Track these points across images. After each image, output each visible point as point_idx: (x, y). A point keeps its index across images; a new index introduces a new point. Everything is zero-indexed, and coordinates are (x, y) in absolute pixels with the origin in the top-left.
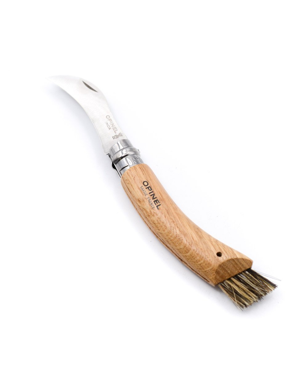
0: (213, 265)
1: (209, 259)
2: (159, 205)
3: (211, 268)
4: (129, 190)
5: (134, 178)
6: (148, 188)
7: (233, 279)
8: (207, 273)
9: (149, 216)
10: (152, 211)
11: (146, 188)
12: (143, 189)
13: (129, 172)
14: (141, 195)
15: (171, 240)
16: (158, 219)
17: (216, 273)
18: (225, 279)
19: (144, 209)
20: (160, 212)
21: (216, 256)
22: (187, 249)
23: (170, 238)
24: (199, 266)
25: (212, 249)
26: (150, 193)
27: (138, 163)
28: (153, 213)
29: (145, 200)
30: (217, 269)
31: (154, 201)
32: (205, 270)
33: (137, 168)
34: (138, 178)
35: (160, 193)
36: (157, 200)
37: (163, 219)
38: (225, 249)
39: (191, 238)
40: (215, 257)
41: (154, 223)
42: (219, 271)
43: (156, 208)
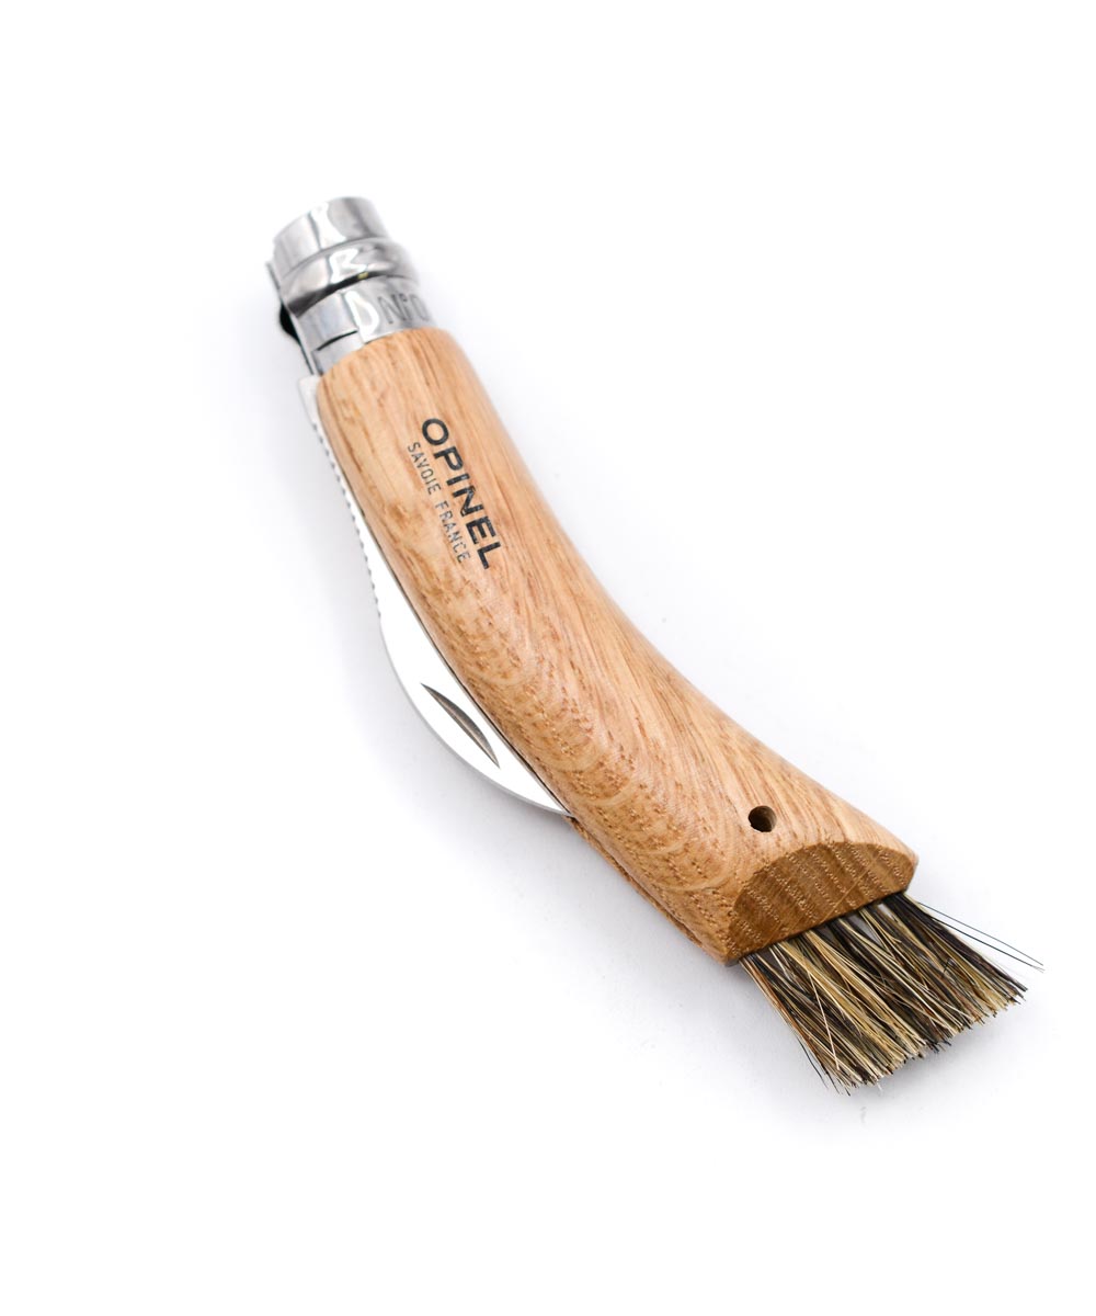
0: (726, 869)
1: (712, 836)
2: (490, 548)
3: (716, 881)
4: (351, 451)
5: (383, 396)
6: (445, 454)
7: (813, 937)
8: (697, 901)
9: (438, 593)
10: (456, 571)
11: (437, 456)
12: (421, 459)
13: (358, 363)
14: (410, 485)
15: (534, 724)
16: (480, 614)
17: (736, 907)
18: (780, 937)
19: (416, 555)
20: (495, 582)
21: (747, 824)
22: (611, 779)
23: (530, 715)
24: (657, 863)
25: (731, 787)
26: (450, 483)
27: (406, 320)
28: (458, 582)
29: (426, 514)
30: (746, 891)
31: (470, 526)
32: (689, 888)
33: (401, 348)
34: (401, 400)
35: (500, 485)
36: (486, 520)
37: (506, 619)
38: (790, 793)
39: (635, 725)
40: (741, 831)
41: (462, 633)
42: (753, 901)
43: (476, 558)
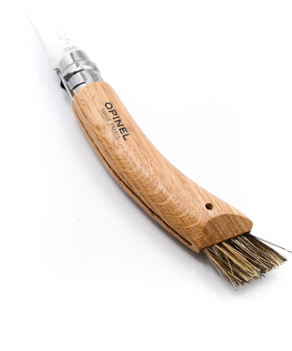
0: (199, 220)
1: (195, 211)
2: (127, 135)
3: (196, 224)
4: (84, 113)
5: (93, 97)
6: (112, 111)
7: (225, 244)
8: (191, 231)
9: (110, 148)
10: (116, 142)
11: (110, 112)
12: (105, 113)
13: (85, 89)
14: (102, 120)
15: (141, 183)
16: (124, 153)
17: (203, 232)
18: (215, 243)
19: (104, 139)
20: (128, 144)
21: (205, 208)
22: (164, 196)
23: (139, 180)
24: (179, 220)
25: (200, 198)
26: (114, 118)
28: (117, 145)
29: (107, 127)
30: (205, 227)
31: (120, 130)
32: (188, 227)
33: (98, 85)
34: (99, 98)
35: (128, 120)
36: (124, 128)
37: (131, 154)
38: (216, 200)
39: (171, 181)
40: (204, 210)
41: (118, 159)
42: (207, 230)
43: (122, 138)
